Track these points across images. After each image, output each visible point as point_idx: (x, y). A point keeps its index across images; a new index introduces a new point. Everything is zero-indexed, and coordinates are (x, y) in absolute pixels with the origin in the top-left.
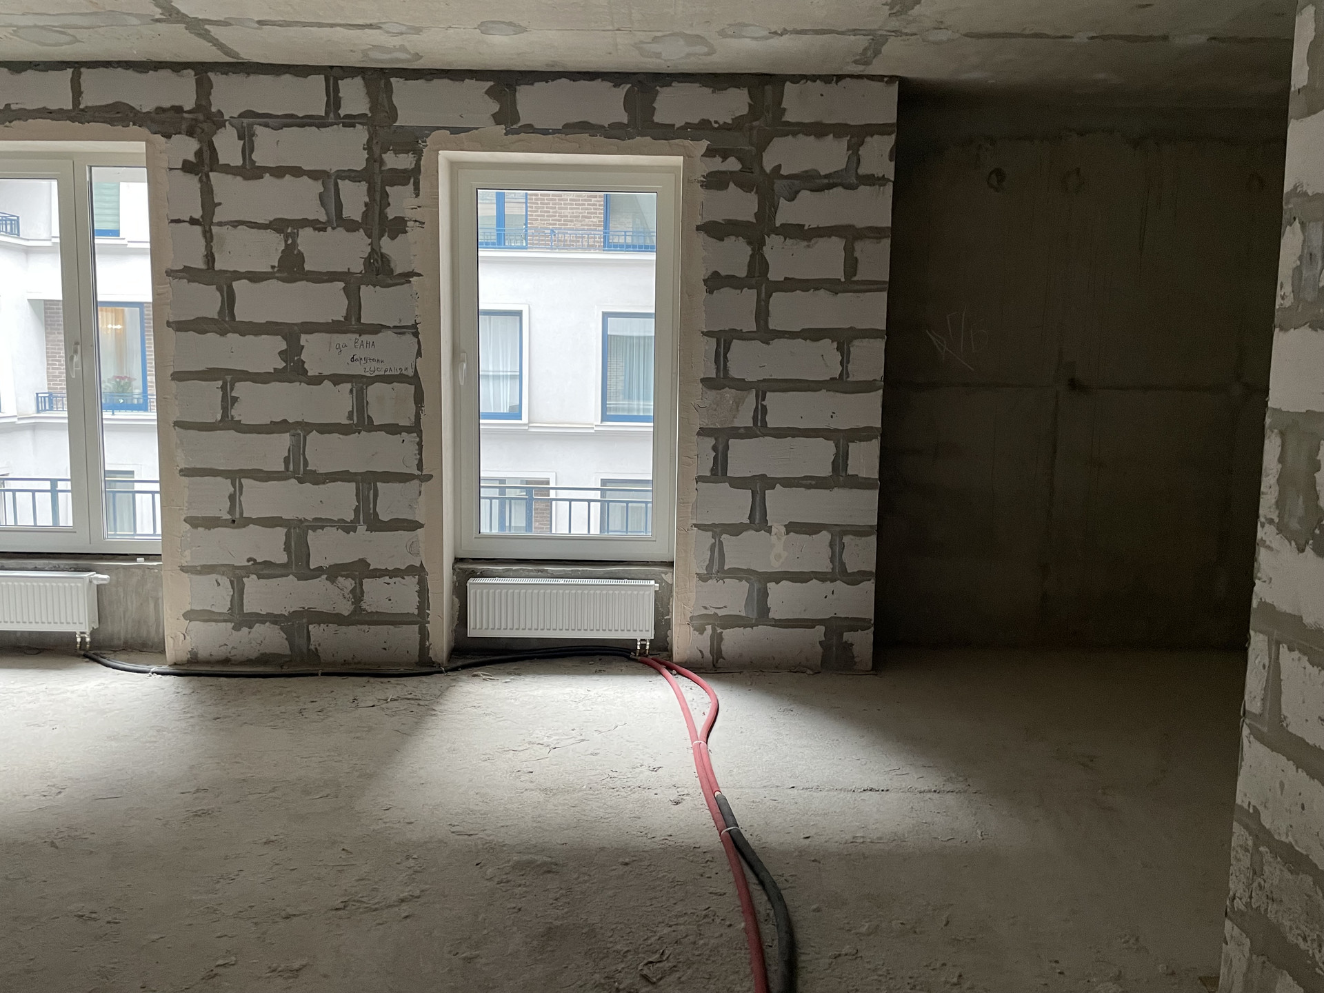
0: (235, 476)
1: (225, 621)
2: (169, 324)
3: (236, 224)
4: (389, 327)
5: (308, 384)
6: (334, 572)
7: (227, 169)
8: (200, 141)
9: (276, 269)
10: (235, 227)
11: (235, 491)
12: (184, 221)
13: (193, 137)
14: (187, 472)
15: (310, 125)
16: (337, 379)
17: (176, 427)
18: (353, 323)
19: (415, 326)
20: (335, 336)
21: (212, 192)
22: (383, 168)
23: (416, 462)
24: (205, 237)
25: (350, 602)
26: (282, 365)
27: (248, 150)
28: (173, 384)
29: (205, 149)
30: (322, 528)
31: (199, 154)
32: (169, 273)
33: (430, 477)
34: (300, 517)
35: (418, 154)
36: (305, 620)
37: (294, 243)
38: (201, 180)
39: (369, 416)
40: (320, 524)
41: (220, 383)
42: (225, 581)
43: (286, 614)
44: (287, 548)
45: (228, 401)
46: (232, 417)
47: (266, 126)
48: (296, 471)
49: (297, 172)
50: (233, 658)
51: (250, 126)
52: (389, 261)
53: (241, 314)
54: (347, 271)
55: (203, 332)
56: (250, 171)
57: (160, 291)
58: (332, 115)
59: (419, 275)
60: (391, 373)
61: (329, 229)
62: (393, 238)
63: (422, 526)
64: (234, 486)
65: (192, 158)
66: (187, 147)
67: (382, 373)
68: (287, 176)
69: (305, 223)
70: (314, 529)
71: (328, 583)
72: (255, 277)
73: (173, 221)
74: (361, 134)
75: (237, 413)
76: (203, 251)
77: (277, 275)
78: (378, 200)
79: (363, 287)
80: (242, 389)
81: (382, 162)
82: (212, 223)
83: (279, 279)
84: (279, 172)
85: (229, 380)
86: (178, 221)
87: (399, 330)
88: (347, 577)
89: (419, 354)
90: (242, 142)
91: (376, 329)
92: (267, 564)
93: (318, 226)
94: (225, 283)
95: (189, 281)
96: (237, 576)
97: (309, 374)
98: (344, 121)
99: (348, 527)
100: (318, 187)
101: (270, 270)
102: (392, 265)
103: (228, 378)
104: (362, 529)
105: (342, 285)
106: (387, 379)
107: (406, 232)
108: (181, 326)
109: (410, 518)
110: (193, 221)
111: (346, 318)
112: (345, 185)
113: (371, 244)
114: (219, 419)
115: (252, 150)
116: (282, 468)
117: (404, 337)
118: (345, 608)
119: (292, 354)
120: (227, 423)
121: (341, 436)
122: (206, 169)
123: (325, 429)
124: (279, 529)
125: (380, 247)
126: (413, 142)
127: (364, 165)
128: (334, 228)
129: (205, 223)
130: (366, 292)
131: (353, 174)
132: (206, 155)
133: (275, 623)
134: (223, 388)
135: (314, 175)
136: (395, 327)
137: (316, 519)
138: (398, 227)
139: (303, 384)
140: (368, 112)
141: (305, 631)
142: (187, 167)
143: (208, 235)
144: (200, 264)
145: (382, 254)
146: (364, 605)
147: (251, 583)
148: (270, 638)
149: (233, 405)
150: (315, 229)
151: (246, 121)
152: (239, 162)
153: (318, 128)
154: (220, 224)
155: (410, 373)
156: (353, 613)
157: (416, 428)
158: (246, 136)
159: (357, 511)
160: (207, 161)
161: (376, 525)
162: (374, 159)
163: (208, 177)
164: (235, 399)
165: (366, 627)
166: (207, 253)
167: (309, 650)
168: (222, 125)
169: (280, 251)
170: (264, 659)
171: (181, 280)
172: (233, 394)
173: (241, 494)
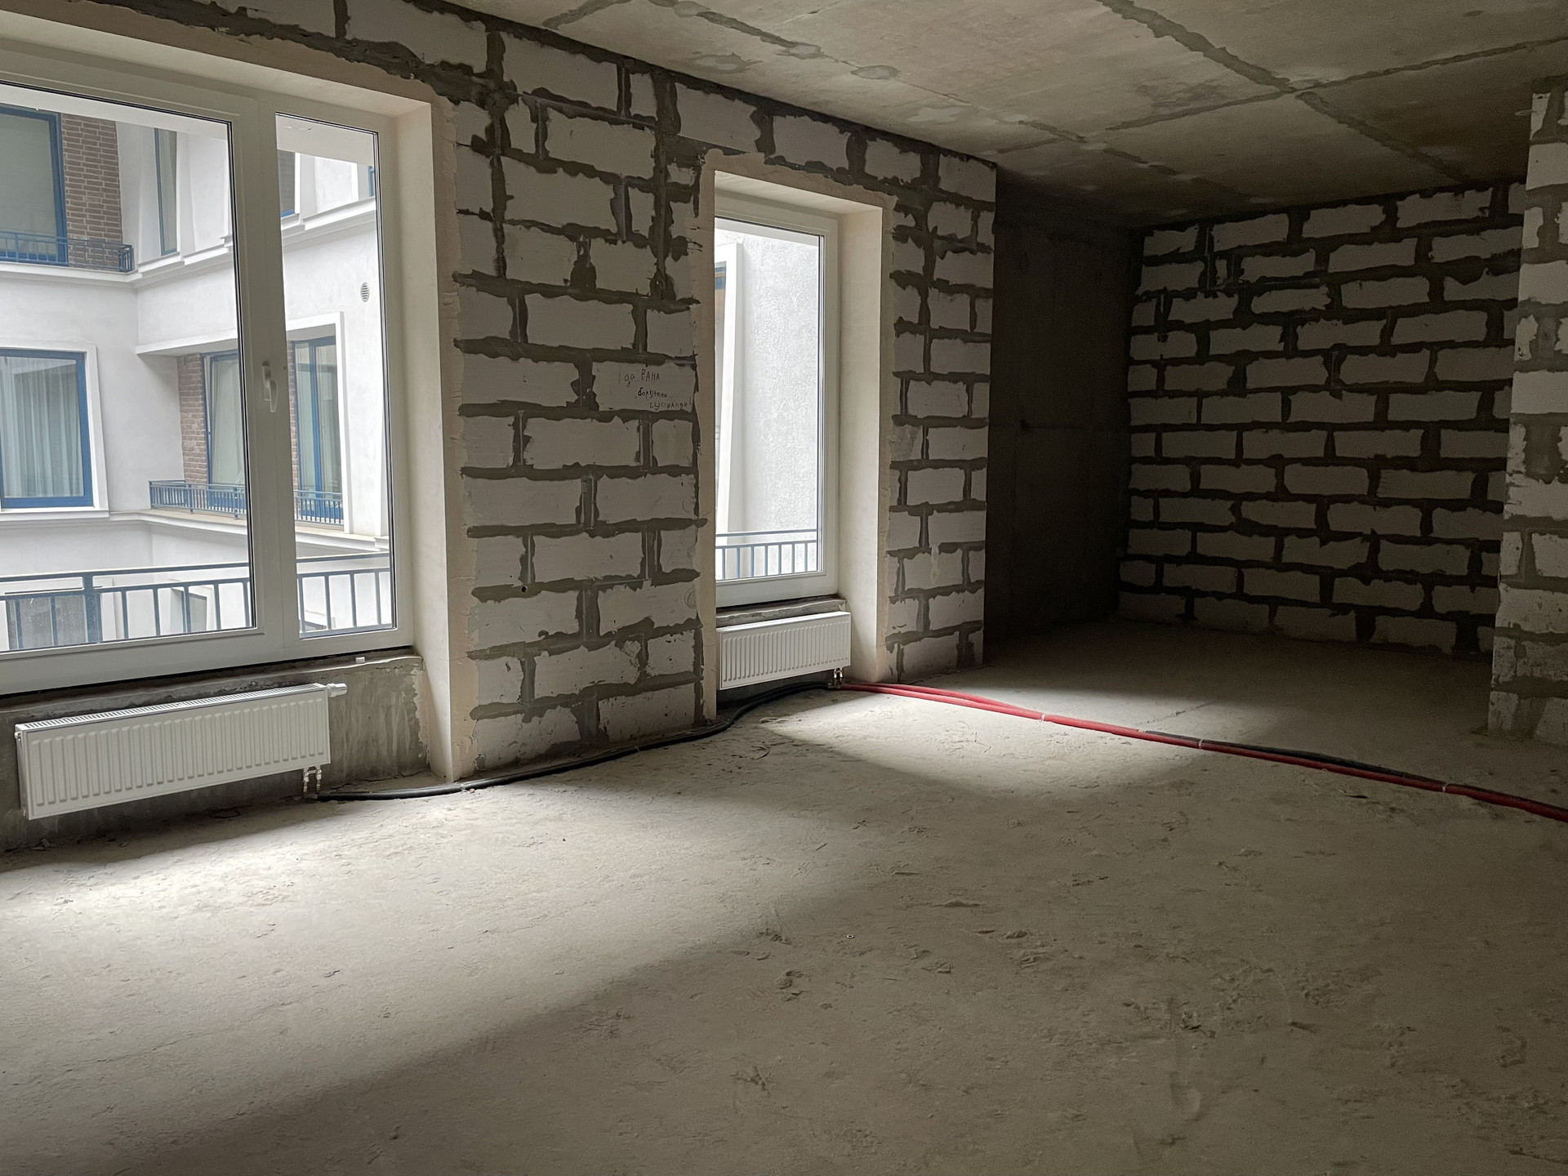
0: (526, 533)
1: (515, 713)
2: (456, 343)
3: (530, 224)
4: (671, 358)
5: (600, 421)
6: (623, 635)
7: (520, 156)
8: (492, 115)
9: (569, 284)
10: (528, 228)
11: (527, 552)
12: (473, 214)
13: (484, 109)
14: (477, 532)
15: (603, 119)
16: (626, 415)
17: (464, 476)
18: (640, 351)
19: (693, 357)
20: (625, 365)
21: (504, 181)
22: (669, 181)
23: (693, 506)
24: (496, 236)
25: (636, 668)
26: (573, 398)
27: (541, 136)
28: (461, 419)
29: (497, 126)
30: (611, 586)
31: (490, 130)
32: (457, 277)
33: (705, 521)
34: (592, 576)
35: (698, 169)
36: (594, 697)
37: (586, 255)
38: (492, 164)
39: (653, 457)
40: (609, 582)
41: (511, 420)
42: (515, 663)
43: (577, 692)
44: (579, 616)
45: (521, 442)
46: (524, 460)
47: (561, 111)
48: (587, 524)
49: (590, 171)
50: (521, 757)
51: (544, 108)
52: (672, 285)
53: (535, 335)
54: (635, 292)
55: (494, 355)
56: (544, 163)
57: (447, 300)
58: (623, 112)
59: (698, 302)
60: (673, 409)
61: (619, 242)
62: (676, 259)
63: (697, 575)
64: (526, 547)
65: (482, 135)
66: (477, 120)
67: (666, 409)
68: (581, 175)
69: (596, 232)
70: (604, 588)
71: (617, 649)
72: (548, 291)
73: (460, 212)
74: (647, 140)
75: (530, 456)
76: (493, 254)
77: (570, 291)
78: (663, 217)
79: (648, 311)
80: (535, 427)
81: (667, 175)
82: (503, 220)
83: (571, 295)
84: (574, 169)
85: (521, 416)
86: (466, 212)
87: (680, 361)
88: (633, 640)
89: (696, 388)
90: (535, 125)
91: (659, 360)
92: (559, 635)
93: (609, 237)
94: (517, 294)
95: (478, 290)
96: (526, 654)
97: (600, 409)
98: (634, 120)
99: (634, 584)
100: (608, 192)
101: (563, 284)
102: (675, 289)
103: (520, 412)
104: (647, 584)
105: (631, 307)
106: (669, 415)
107: (687, 254)
108: (470, 347)
109: (688, 567)
110: (483, 215)
111: (634, 345)
112: (634, 193)
113: (657, 264)
114: (511, 463)
115: (545, 137)
116: (573, 521)
117: (684, 369)
118: (632, 677)
119: (585, 385)
120: (520, 469)
121: (629, 481)
122: (498, 151)
123: (617, 472)
124: (570, 592)
125: (665, 268)
126: (692, 156)
127: (652, 175)
128: (624, 242)
129: (495, 216)
130: (651, 315)
131: (642, 183)
132: (498, 133)
133: (565, 705)
134: (515, 425)
135: (607, 178)
136: (677, 358)
137: (606, 578)
138: (679, 248)
139: (594, 420)
140: (655, 116)
141: (595, 709)
142: (477, 146)
143: (499, 234)
144: (490, 270)
145: (666, 275)
146: (648, 670)
147: (543, 661)
148: (561, 725)
149: (525, 446)
150: (606, 241)
151: (539, 100)
152: (533, 151)
153: (610, 124)
154: (513, 223)
155: (689, 409)
156: (639, 680)
157: (693, 469)
158: (539, 118)
159: (643, 564)
160: (499, 142)
161: (661, 578)
162: (660, 171)
163: (499, 160)
164: (527, 439)
165: (649, 694)
166: (498, 258)
167: (598, 730)
168: (513, 100)
169: (573, 263)
170: (555, 751)
171: (469, 288)
172: (525, 434)
173: (533, 555)
